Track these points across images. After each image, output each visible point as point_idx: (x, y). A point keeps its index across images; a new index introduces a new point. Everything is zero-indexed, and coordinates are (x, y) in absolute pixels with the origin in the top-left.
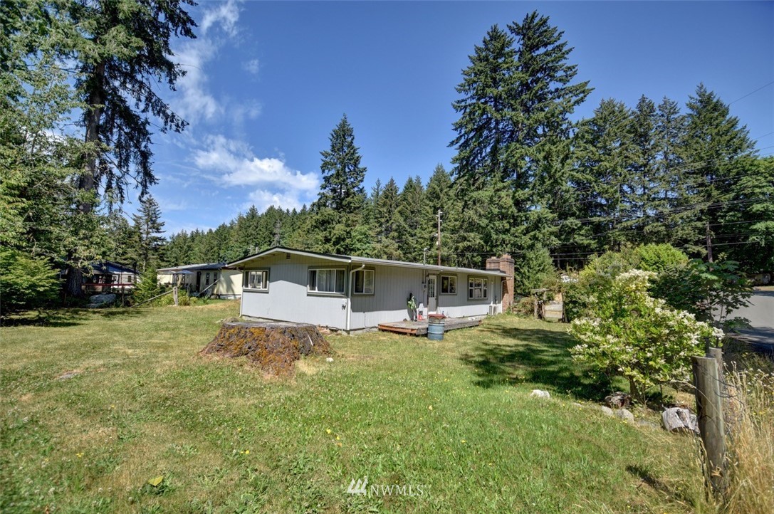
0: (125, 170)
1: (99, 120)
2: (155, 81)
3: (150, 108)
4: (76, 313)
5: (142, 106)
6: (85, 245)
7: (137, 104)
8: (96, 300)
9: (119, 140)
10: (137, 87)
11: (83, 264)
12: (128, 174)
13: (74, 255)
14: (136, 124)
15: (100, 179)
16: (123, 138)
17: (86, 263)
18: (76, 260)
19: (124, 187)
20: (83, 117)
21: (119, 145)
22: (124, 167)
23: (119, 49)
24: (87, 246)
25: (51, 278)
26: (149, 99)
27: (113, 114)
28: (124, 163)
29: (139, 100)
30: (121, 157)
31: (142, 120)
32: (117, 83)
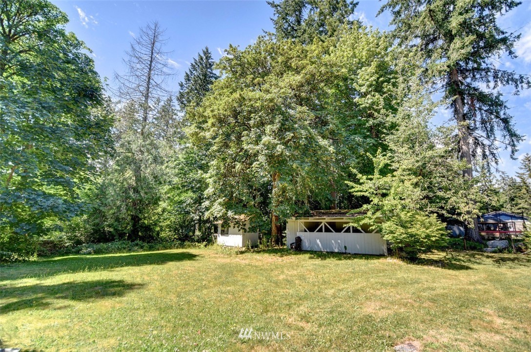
0: (493, 138)
1: (463, 111)
2: (496, 60)
3: (499, 83)
4: (473, 256)
5: (492, 84)
6: (464, 203)
7: (488, 86)
8: (492, 245)
9: (482, 118)
10: (483, 73)
11: (464, 218)
12: (496, 140)
13: (457, 210)
14: (491, 100)
15: (476, 152)
16: (484, 115)
17: (466, 217)
18: (459, 214)
19: (495, 152)
20: (453, 114)
21: (483, 122)
22: (491, 136)
23: (459, 53)
24: (466, 203)
25: (440, 230)
26: (496, 77)
27: (472, 102)
28: (490, 133)
29: (489, 81)
30: (486, 130)
31: (495, 95)
32: (469, 80)
